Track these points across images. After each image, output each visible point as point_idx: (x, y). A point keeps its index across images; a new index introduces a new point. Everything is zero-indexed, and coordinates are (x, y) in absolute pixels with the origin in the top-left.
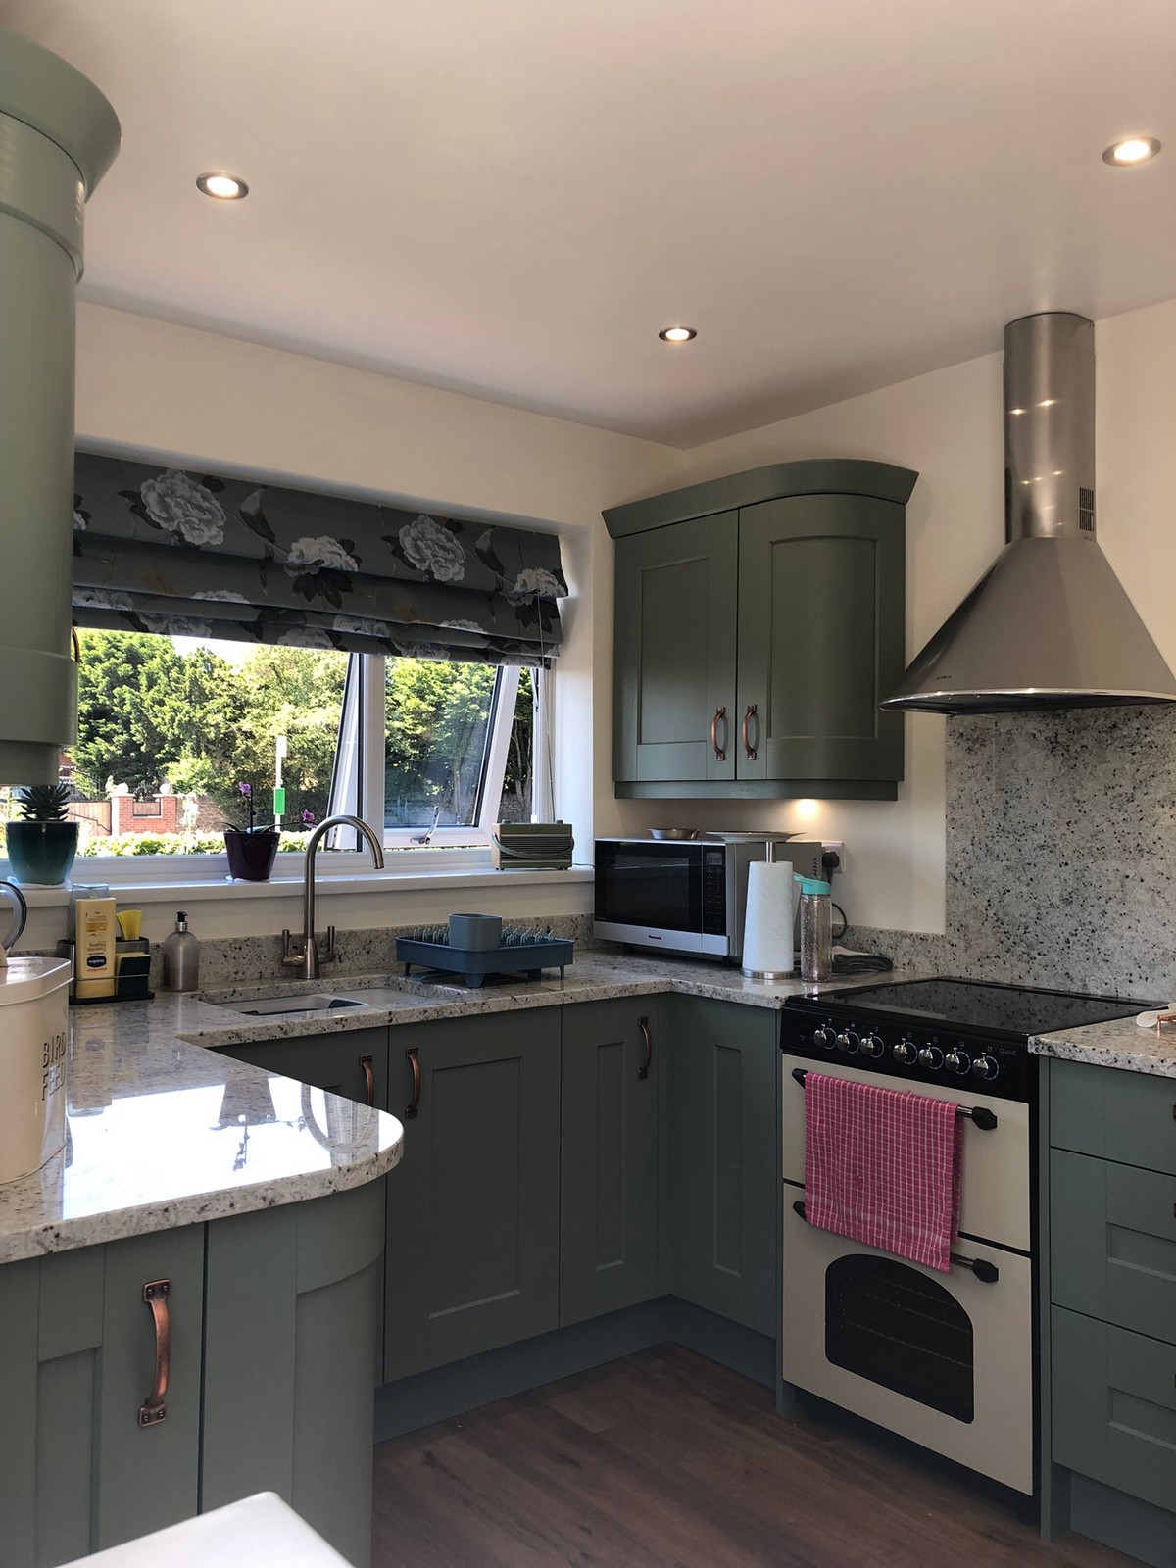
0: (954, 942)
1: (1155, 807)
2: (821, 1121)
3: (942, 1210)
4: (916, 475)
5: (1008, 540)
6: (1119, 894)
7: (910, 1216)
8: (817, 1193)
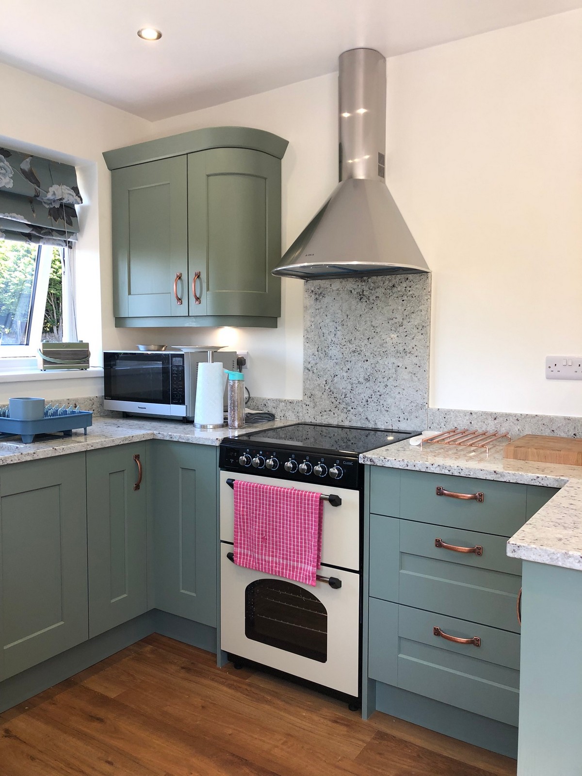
0: (308, 403)
1: (413, 329)
2: (243, 507)
3: (312, 552)
4: (287, 143)
5: (340, 180)
6: (394, 376)
7: (294, 557)
8: (241, 547)
